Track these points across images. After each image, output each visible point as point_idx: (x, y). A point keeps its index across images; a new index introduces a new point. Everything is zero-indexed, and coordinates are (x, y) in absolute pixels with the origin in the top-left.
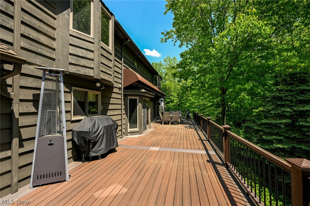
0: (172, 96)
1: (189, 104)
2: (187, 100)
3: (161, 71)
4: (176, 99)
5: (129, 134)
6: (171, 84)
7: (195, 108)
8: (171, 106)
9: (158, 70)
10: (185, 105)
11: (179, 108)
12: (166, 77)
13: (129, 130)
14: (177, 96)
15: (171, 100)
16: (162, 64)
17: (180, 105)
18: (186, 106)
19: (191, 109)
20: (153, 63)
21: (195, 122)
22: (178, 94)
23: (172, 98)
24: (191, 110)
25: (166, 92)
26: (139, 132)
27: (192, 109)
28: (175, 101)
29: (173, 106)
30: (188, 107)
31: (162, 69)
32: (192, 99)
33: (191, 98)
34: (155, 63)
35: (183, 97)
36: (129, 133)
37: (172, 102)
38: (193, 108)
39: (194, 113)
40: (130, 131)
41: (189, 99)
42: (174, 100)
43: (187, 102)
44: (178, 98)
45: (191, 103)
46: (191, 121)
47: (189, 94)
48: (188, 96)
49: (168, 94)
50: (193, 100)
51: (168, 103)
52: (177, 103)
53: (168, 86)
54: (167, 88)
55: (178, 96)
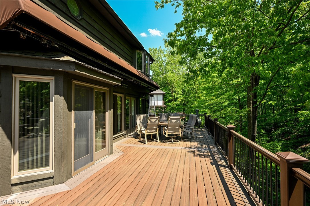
0: (175, 92)
1: (197, 103)
2: (195, 97)
3: (160, 59)
4: (181, 97)
5: (14, 188)
6: (173, 77)
7: (206, 108)
8: (173, 105)
9: (158, 59)
10: (192, 104)
11: (184, 109)
12: (167, 66)
13: (16, 175)
14: (181, 93)
15: (174, 98)
16: (162, 50)
17: (186, 104)
18: (194, 105)
19: (200, 109)
20: (150, 49)
21: (209, 134)
22: (183, 90)
23: (176, 94)
24: (200, 111)
25: (167, 87)
26: (53, 178)
27: (202, 110)
28: (179, 99)
29: (177, 105)
30: (196, 107)
31: (162, 57)
32: (202, 96)
33: (200, 95)
34: (153, 48)
35: (190, 94)
36: (13, 185)
37: (176, 100)
38: (204, 109)
39: (206, 117)
40: (19, 178)
41: (197, 96)
42: (177, 98)
43: (195, 100)
44: (183, 95)
45: (200, 102)
46: (201, 131)
47: (198, 90)
48: (197, 93)
49: (170, 89)
50: (203, 98)
51: (170, 101)
52: (182, 101)
53: (169, 79)
54: (169, 82)
55: (183, 93)
